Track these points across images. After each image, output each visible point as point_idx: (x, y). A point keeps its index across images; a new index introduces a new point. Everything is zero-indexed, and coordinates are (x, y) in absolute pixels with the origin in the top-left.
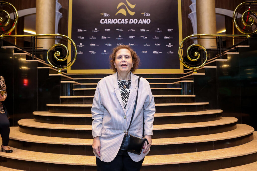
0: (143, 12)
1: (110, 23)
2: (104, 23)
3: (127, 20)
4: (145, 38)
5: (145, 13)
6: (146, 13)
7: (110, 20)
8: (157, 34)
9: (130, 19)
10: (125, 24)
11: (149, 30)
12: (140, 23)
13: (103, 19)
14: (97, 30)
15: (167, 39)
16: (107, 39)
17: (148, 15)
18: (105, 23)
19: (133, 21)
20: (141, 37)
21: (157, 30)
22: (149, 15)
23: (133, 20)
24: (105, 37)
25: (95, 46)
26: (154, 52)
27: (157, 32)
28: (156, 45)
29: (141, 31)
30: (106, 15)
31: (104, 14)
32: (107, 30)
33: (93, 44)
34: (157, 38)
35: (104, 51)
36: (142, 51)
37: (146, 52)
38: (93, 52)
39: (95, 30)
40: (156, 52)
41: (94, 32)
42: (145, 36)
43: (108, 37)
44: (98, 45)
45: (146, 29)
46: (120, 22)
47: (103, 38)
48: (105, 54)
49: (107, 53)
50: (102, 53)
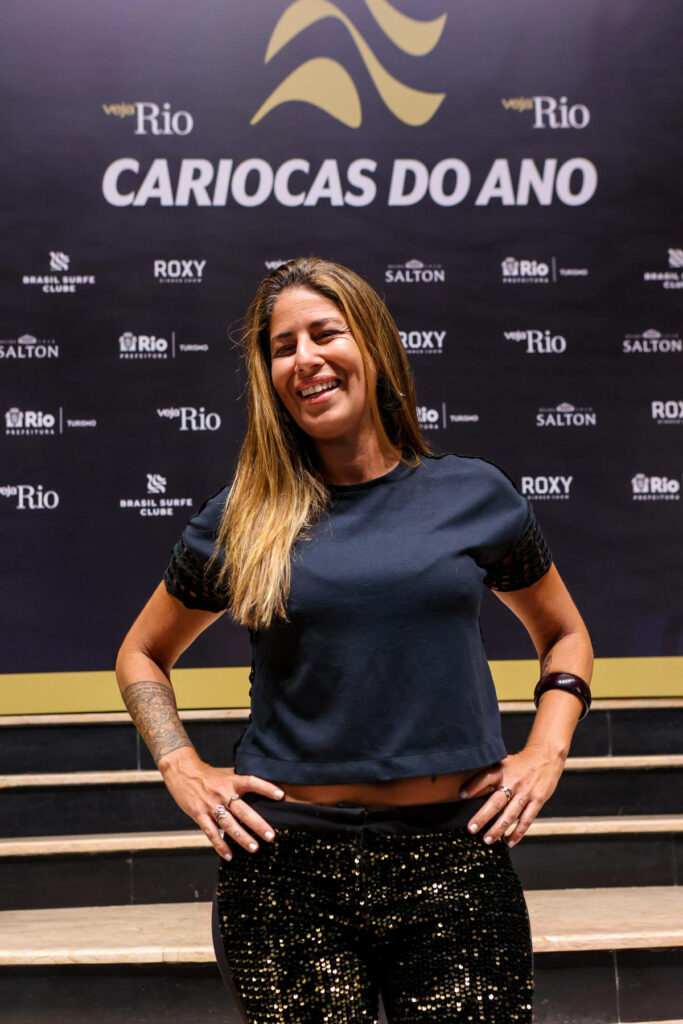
1: (203, 200)
2: (141, 200)
3: (365, 172)
4: (551, 346)
5: (538, 101)
6: (553, 104)
7: (197, 174)
8: (667, 311)
9: (401, 167)
10: (346, 206)
11: (583, 272)
13: (132, 165)
14: (71, 272)
16: (177, 362)
17: (568, 119)
19: (429, 183)
20: (510, 336)
21: (665, 267)
22: (579, 117)
23: (430, 169)
24: (153, 345)
25: (49, 429)
26: (640, 482)
27: (666, 285)
28: (658, 415)
29: (507, 277)
30: (153, 118)
31: (141, 107)
32: (171, 274)
33: (28, 414)
34: (665, 346)
35: (150, 486)
36: (528, 483)
37: (567, 484)
38: (36, 490)
39: (49, 267)
40: (662, 487)
41: (45, 289)
42: (548, 333)
43: (186, 343)
44: (81, 418)
45: (554, 261)
46: (302, 195)
47: (134, 353)
48: (160, 516)
49: (176, 502)
50: (130, 503)
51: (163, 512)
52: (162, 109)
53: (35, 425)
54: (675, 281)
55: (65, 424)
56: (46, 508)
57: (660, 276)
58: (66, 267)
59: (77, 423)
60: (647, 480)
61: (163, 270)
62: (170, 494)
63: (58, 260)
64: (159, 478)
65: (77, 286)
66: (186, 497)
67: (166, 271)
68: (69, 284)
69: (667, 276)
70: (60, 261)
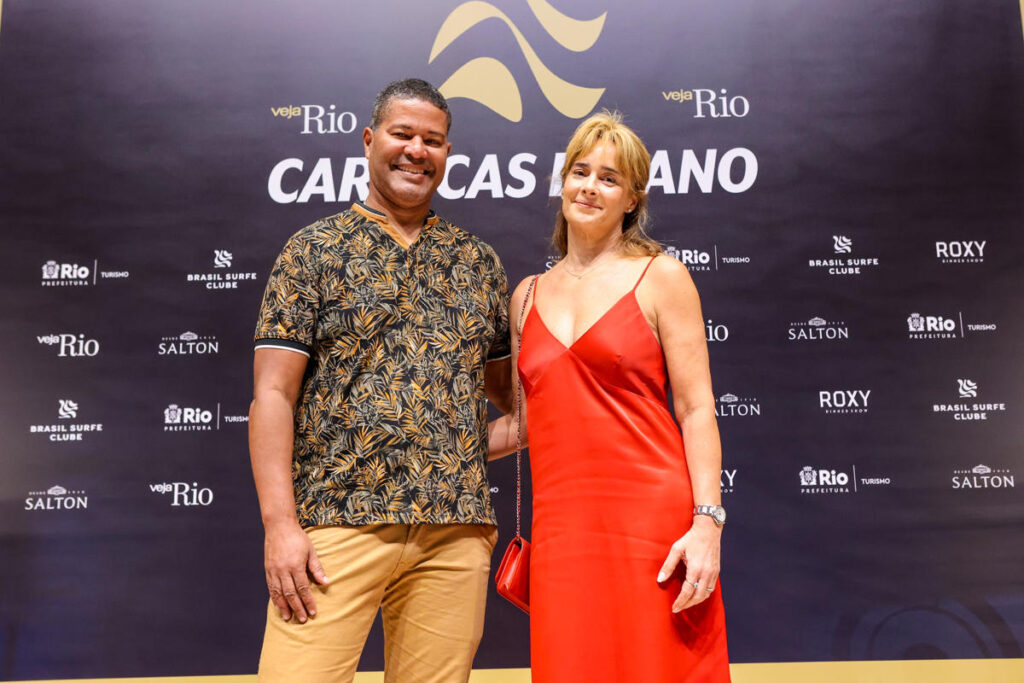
0: (678, 87)
1: (364, 196)
2: (304, 197)
4: (714, 336)
5: (698, 92)
6: (713, 94)
7: (359, 171)
8: (834, 297)
9: (560, 160)
10: (507, 200)
12: (658, 191)
13: (297, 164)
14: (233, 270)
15: (933, 344)
17: (729, 108)
18: (317, 199)
21: (831, 254)
25: (207, 425)
26: (808, 475)
27: (831, 272)
28: (826, 404)
30: (319, 119)
31: (307, 108)
33: (187, 410)
34: (831, 333)
37: (732, 478)
38: (191, 487)
39: (213, 264)
40: (831, 479)
41: (208, 286)
42: (711, 322)
44: (238, 413)
45: (716, 248)
46: (463, 189)
52: (327, 110)
53: (192, 421)
55: (222, 419)
56: (200, 505)
57: (825, 263)
58: (229, 264)
59: (235, 418)
60: (815, 473)
65: (239, 282)
68: (231, 281)
69: (832, 262)
70: (223, 258)
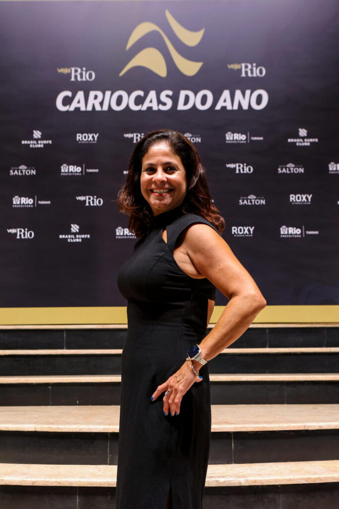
0: (234, 63)
1: (98, 108)
2: (72, 108)
3: (168, 96)
4: (246, 170)
5: (243, 65)
6: (250, 66)
7: (96, 97)
9: (183, 94)
10: (159, 111)
11: (261, 138)
12: (224, 108)
13: (69, 94)
14: (42, 138)
16: (85, 177)
17: (256, 73)
18: (77, 109)
20: (229, 166)
21: (297, 136)
22: (261, 72)
23: (196, 94)
24: (75, 169)
25: (31, 205)
26: (284, 229)
27: (297, 144)
28: (293, 200)
29: (228, 141)
30: (79, 74)
31: (73, 69)
32: (84, 139)
33: (22, 198)
34: (296, 170)
35: (72, 229)
36: (235, 229)
37: (252, 230)
38: (25, 230)
39: (33, 136)
40: (293, 232)
41: (31, 146)
42: (245, 164)
43: (89, 169)
44: (44, 200)
45: (248, 133)
46: (141, 106)
47: (67, 173)
48: (76, 242)
49: (83, 236)
50: (64, 236)
51: (77, 240)
52: (82, 70)
53: (25, 203)
54: (301, 142)
55: (37, 203)
56: (28, 238)
57: (295, 140)
58: (40, 137)
59: (43, 202)
60: (287, 229)
61: (80, 138)
62: (80, 233)
63: (36, 134)
64: (76, 226)
65: (44, 145)
66: (87, 234)
67: (82, 138)
68: (41, 144)
69: (298, 140)
70: (37, 134)
